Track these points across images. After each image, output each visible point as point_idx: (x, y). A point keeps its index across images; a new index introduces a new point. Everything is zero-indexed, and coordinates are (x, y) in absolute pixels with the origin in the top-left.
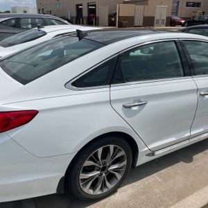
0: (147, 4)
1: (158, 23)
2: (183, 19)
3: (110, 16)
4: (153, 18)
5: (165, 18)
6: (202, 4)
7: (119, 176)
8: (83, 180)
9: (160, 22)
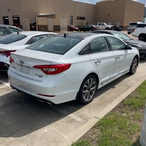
0: (55, 18)
1: (62, 29)
2: (77, 27)
3: (31, 25)
4: (59, 26)
5: (66, 26)
6: (86, 18)
7: (94, 93)
8: (84, 93)
9: (64, 29)
